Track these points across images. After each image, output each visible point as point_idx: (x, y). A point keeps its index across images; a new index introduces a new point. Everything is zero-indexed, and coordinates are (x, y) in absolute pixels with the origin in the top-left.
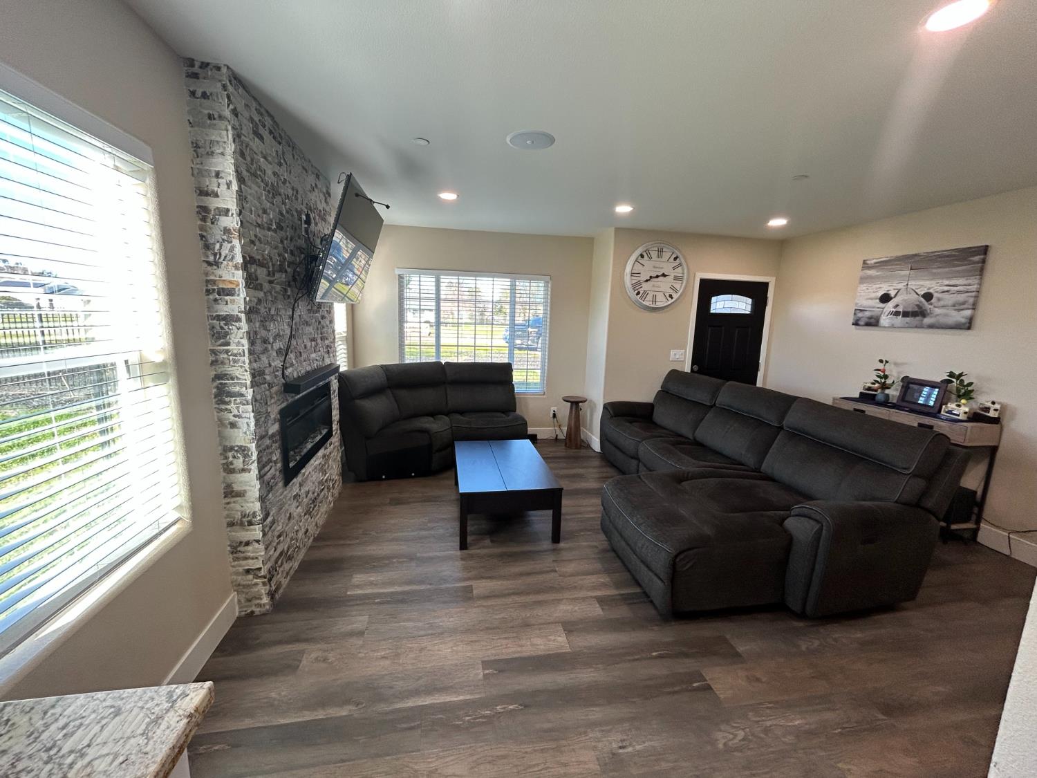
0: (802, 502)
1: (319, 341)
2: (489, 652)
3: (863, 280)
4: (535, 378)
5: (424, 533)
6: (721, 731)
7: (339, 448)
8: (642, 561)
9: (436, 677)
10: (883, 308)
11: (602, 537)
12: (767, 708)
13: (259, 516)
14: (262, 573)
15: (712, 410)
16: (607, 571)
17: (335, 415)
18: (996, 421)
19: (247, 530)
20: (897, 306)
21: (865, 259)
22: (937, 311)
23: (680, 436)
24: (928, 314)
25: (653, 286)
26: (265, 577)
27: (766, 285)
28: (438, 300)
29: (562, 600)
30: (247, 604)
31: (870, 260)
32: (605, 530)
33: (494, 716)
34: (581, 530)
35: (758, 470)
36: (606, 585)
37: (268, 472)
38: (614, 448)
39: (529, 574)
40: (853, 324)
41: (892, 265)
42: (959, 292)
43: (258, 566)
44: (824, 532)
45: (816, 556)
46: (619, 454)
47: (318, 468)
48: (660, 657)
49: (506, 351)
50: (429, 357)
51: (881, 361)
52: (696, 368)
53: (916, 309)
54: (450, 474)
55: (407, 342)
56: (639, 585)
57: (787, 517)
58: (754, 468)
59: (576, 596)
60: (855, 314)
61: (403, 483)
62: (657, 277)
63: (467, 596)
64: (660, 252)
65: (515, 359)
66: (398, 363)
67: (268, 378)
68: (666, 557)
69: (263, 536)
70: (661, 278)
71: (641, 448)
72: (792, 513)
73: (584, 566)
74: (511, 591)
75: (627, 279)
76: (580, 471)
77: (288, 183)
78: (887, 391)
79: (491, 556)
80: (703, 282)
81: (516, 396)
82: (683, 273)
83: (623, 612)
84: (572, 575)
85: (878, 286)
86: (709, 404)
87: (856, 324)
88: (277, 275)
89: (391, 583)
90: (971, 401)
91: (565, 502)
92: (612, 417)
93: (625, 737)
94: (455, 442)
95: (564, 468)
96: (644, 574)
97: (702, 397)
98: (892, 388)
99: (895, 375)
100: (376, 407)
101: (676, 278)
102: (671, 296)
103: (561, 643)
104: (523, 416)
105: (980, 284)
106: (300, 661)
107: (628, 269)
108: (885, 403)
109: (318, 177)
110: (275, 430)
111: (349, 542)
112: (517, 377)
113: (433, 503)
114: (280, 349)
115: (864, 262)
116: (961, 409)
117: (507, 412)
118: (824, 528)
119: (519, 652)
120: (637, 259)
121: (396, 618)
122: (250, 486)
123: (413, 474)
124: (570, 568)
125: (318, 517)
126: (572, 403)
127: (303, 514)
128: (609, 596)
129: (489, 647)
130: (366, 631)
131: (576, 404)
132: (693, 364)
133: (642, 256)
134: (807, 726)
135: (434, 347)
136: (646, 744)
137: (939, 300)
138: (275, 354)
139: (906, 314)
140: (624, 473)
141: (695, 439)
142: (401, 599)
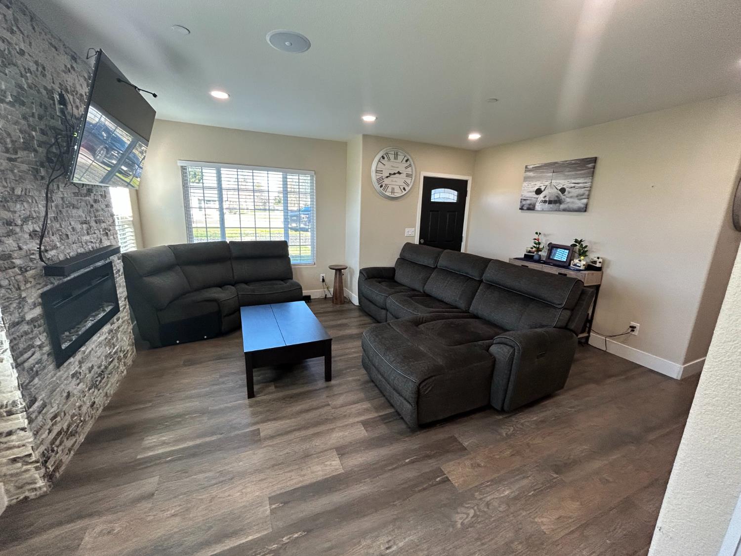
0: (500, 334)
1: (93, 224)
2: (275, 488)
3: (526, 179)
4: (307, 252)
5: (216, 387)
6: (458, 513)
7: (130, 321)
8: (394, 389)
9: (227, 523)
10: (537, 198)
11: (364, 371)
12: (487, 486)
13: (21, 404)
14: (33, 458)
15: (435, 270)
16: (368, 399)
17: (122, 292)
18: (600, 269)
19: (7, 421)
20: (545, 197)
21: (526, 165)
22: (568, 200)
23: (414, 290)
24: (563, 202)
25: (392, 181)
26: (37, 462)
27: (466, 182)
28: (220, 189)
29: (334, 429)
30: (18, 491)
31: (529, 166)
32: (365, 366)
33: (280, 548)
34: (346, 369)
35: (467, 311)
36: (368, 410)
37: (30, 358)
38: (368, 303)
39: (307, 411)
40: (520, 209)
41: (544, 169)
42: (581, 188)
43: (27, 453)
44: (516, 353)
45: (511, 370)
46: (372, 306)
47: (104, 342)
48: (412, 462)
49: (282, 231)
50: (215, 237)
51: (537, 233)
52: (422, 241)
53: (556, 199)
54: (237, 334)
55: (194, 225)
56: (392, 406)
57: (491, 345)
58: (464, 310)
59: (346, 423)
60: (521, 202)
61: (196, 345)
62: (394, 174)
63: (255, 439)
64: (396, 156)
65: (290, 238)
66: (186, 243)
67: (18, 262)
68: (413, 386)
69: (29, 423)
70: (397, 175)
71: (388, 301)
72: (494, 342)
73: (351, 397)
74: (292, 428)
75: (373, 174)
76: (344, 321)
77: (26, 54)
78: (540, 253)
79: (274, 400)
80: (426, 178)
81: (292, 267)
82: (412, 172)
83: (382, 430)
84: (342, 406)
85: (534, 183)
86: (433, 267)
87: (521, 209)
88: (20, 154)
89: (183, 439)
90: (586, 257)
91: (333, 347)
92: (366, 279)
93: (390, 538)
94: (241, 308)
95: (333, 320)
96: (397, 399)
97: (428, 262)
98: (543, 250)
99: (544, 242)
100: (166, 282)
101: (408, 175)
102: (404, 189)
103: (335, 466)
104: (299, 282)
105: (592, 182)
106: (82, 539)
107: (373, 168)
108: (539, 261)
109: (74, 58)
110: (36, 315)
111: (142, 406)
112: (292, 252)
113: (224, 360)
114: (35, 231)
115: (526, 167)
116: (581, 262)
117: (285, 279)
118: (516, 351)
119: (301, 482)
120: (380, 160)
121: (187, 472)
122: (4, 376)
123: (205, 337)
124: (340, 400)
125: (107, 388)
126: (336, 270)
127: (87, 389)
128: (372, 418)
129: (275, 483)
130: (156, 492)
131: (339, 271)
132: (420, 239)
133: (383, 158)
134: (513, 494)
135: (219, 229)
136: (407, 540)
137: (569, 192)
138: (27, 236)
139: (550, 202)
140: (378, 322)
141: (424, 292)
142: (194, 453)
